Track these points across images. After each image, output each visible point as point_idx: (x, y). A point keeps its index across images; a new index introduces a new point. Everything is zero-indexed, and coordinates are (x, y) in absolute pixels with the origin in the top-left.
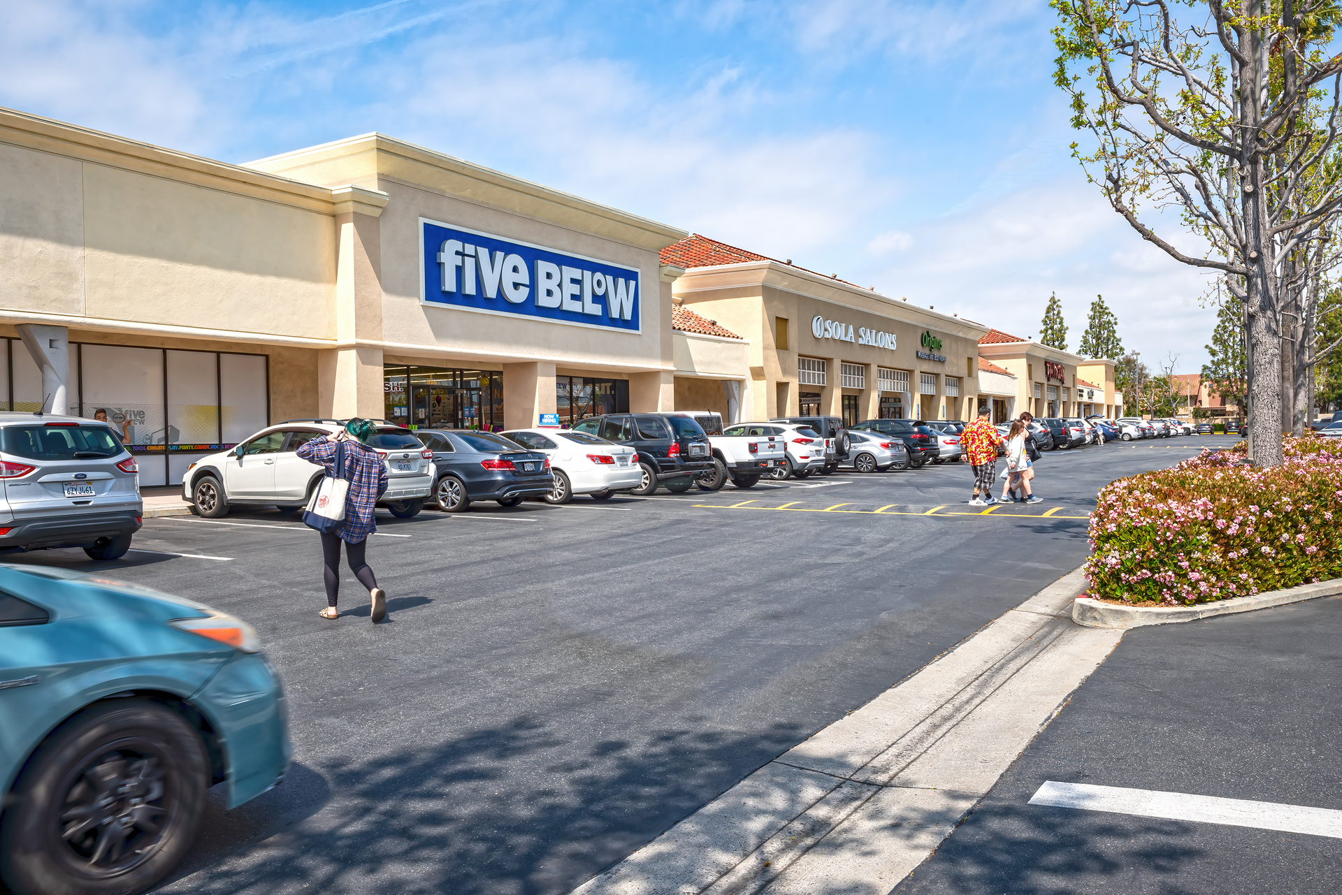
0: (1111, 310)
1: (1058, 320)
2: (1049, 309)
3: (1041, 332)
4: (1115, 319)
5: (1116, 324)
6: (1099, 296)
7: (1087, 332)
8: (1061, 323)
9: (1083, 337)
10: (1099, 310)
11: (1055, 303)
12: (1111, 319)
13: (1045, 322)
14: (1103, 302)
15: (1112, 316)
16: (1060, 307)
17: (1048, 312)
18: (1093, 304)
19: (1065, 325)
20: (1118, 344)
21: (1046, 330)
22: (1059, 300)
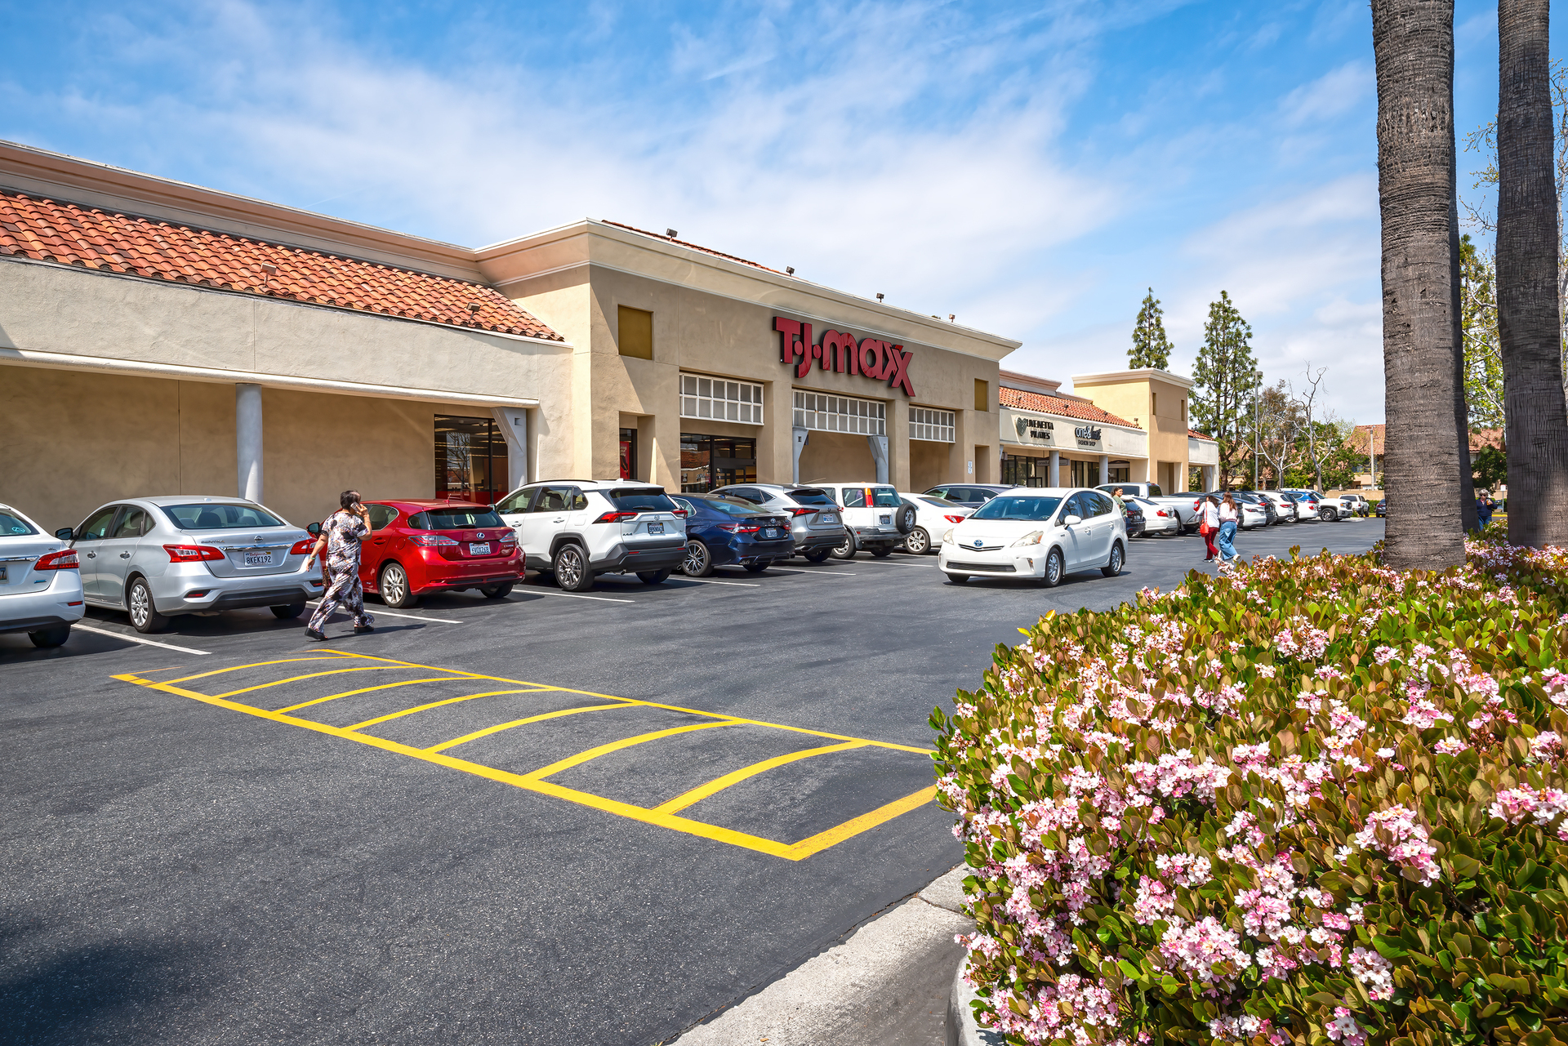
0: (1241, 314)
1: (1157, 333)
2: (1142, 318)
3: (1130, 353)
4: (1248, 328)
5: (1249, 336)
6: (1223, 292)
7: (1203, 351)
8: (1162, 337)
9: (1199, 359)
10: (1223, 314)
11: (1152, 306)
12: (1242, 328)
13: (1136, 337)
14: (1229, 302)
15: (1243, 323)
16: (1161, 312)
17: (1140, 322)
18: (1212, 305)
19: (1168, 341)
20: (1253, 369)
21: (1139, 351)
22: (1158, 302)
